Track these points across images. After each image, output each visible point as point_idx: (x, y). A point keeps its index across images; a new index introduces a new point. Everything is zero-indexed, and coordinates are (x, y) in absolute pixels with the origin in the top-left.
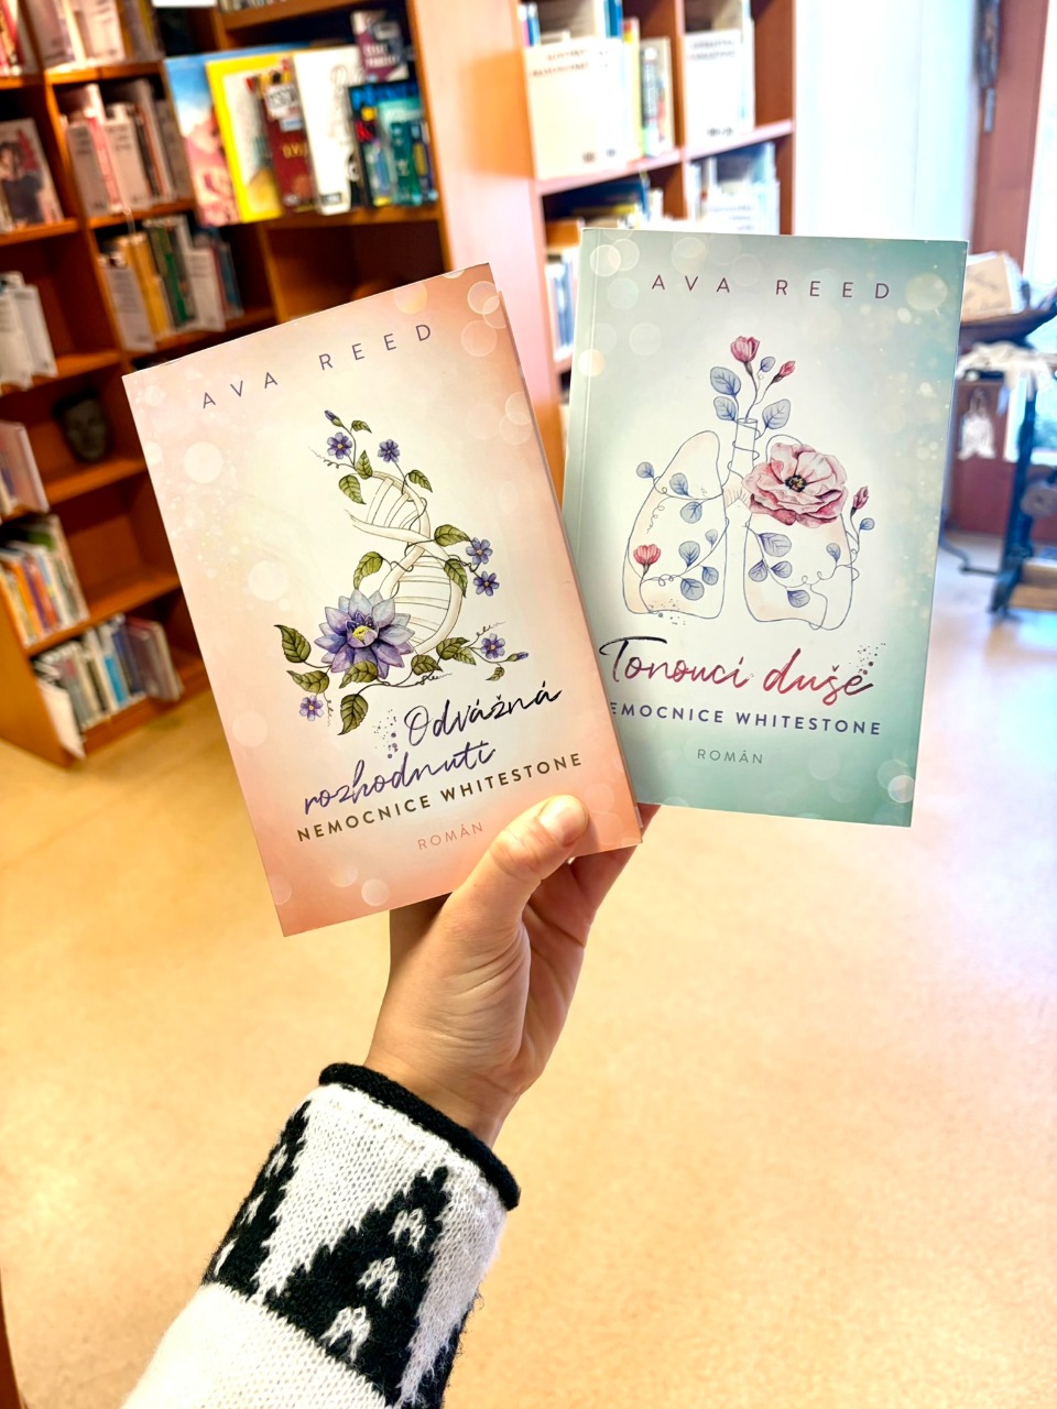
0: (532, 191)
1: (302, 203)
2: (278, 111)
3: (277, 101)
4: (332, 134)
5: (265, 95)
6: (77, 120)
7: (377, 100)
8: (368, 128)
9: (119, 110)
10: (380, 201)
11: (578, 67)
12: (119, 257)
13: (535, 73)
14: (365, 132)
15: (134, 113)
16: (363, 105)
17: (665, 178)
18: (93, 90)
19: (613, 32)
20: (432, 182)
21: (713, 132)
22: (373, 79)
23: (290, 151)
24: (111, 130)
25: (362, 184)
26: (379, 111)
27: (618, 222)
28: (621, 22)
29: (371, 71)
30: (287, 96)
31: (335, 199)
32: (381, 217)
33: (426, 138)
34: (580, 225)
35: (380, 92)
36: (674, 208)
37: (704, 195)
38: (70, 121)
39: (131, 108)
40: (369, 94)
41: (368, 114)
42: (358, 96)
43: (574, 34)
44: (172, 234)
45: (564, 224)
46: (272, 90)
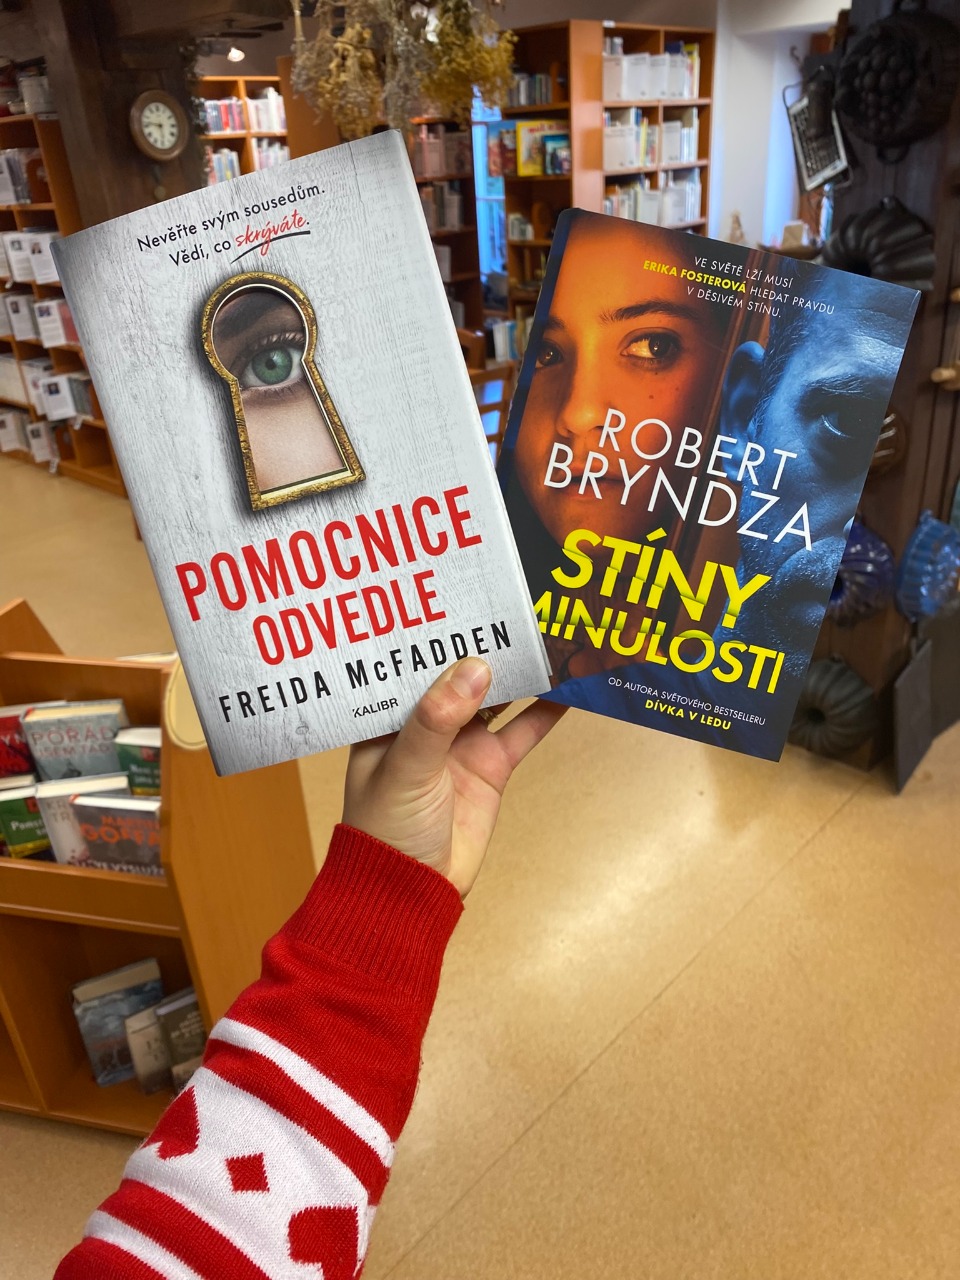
0: (602, 174)
9: (431, 136)
11: (622, 136)
13: (607, 135)
15: (437, 137)
17: (652, 176)
18: (424, 128)
19: (638, 122)
24: (430, 144)
28: (640, 118)
34: (617, 188)
36: (654, 187)
37: (667, 184)
39: (435, 135)
43: (623, 123)
44: (442, 188)
45: (611, 188)
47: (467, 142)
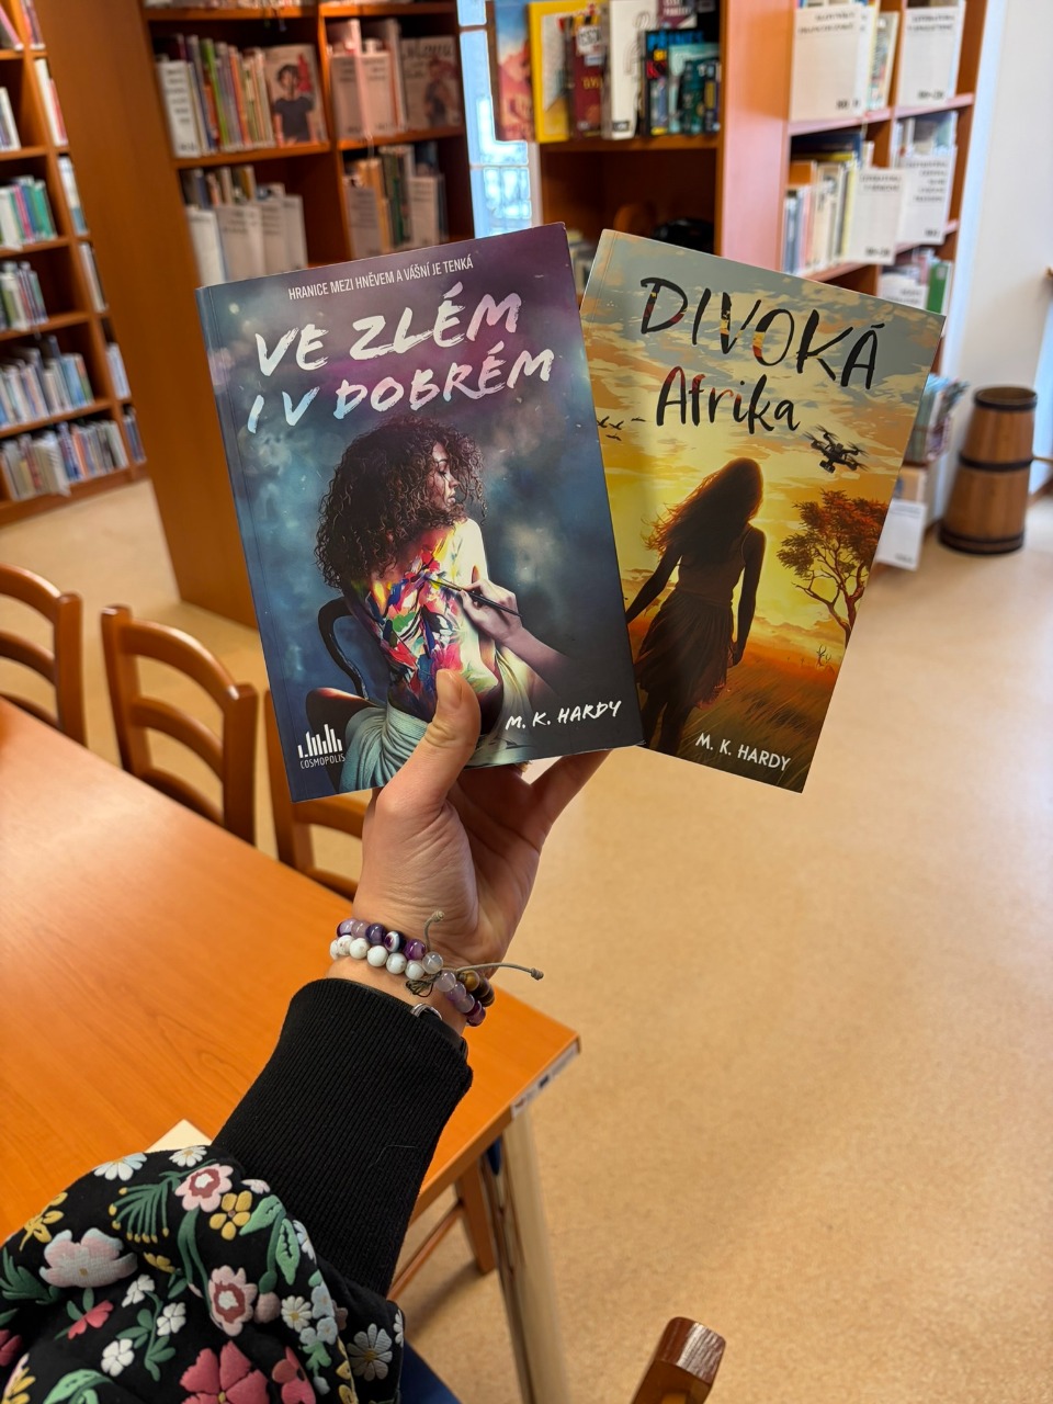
0: (785, 129)
1: (591, 129)
2: (585, 47)
3: (585, 39)
4: (629, 71)
5: (577, 34)
6: (340, 51)
7: (668, 44)
8: (657, 68)
9: (371, 44)
10: (657, 131)
11: (844, 27)
12: (358, 178)
13: (804, 30)
14: (653, 70)
15: (383, 48)
16: (656, 47)
17: (877, 130)
18: (355, 25)
20: (718, 115)
21: (923, 95)
22: (667, 25)
23: (590, 83)
24: (367, 62)
25: (643, 115)
26: (668, 54)
27: (839, 166)
29: (668, 19)
30: (594, 35)
31: (623, 126)
32: (655, 145)
33: (719, 77)
34: (813, 165)
35: (671, 37)
36: (880, 160)
37: (902, 151)
38: (334, 51)
39: (379, 43)
40: (662, 39)
41: (659, 55)
42: (653, 40)
44: (400, 161)
45: (802, 165)
46: (583, 30)
47: (451, 59)
